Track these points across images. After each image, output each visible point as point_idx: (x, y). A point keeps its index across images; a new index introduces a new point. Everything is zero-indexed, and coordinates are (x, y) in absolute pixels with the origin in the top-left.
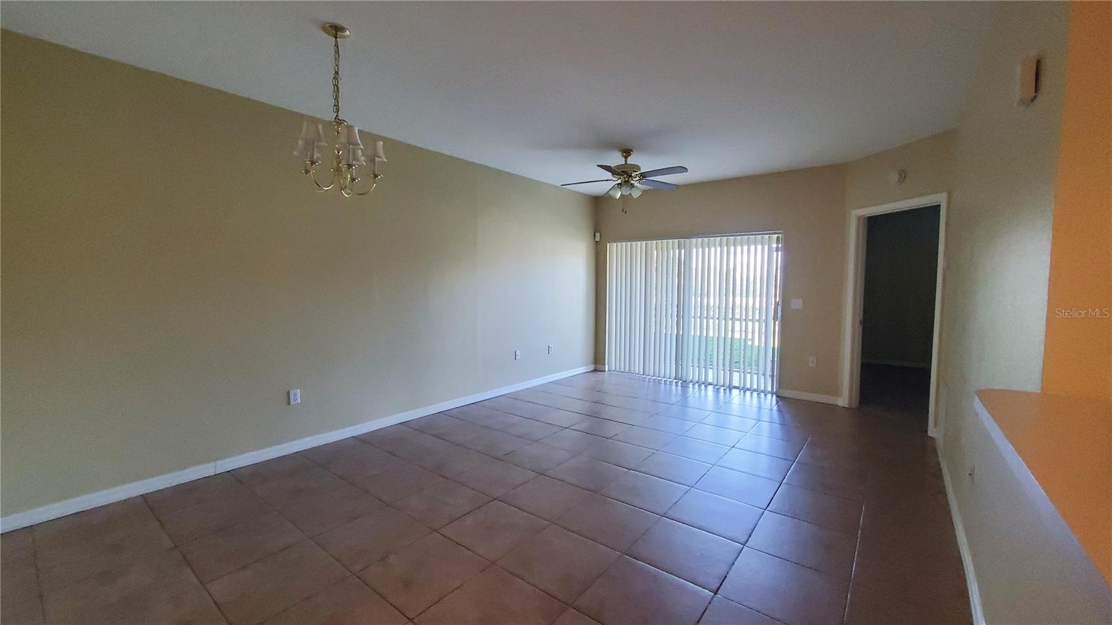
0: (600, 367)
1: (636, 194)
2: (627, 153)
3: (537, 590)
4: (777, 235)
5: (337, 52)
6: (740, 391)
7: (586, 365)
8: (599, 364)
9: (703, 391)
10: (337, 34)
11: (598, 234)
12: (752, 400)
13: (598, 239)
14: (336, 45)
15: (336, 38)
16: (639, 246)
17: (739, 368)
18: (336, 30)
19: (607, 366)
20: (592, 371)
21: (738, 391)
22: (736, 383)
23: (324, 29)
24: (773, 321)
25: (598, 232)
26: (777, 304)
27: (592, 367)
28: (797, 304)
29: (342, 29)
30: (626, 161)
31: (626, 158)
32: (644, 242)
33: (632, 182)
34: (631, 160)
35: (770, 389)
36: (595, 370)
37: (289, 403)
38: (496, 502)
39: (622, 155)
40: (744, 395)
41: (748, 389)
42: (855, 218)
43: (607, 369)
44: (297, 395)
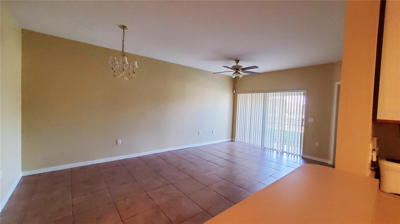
0: (233, 140)
1: (241, 76)
2: (237, 61)
3: (167, 219)
4: (303, 92)
5: (124, 34)
6: (287, 154)
7: (228, 138)
8: (234, 139)
9: (272, 153)
10: (124, 28)
11: (234, 91)
12: (291, 158)
13: (234, 92)
14: (124, 32)
15: (124, 29)
16: (249, 95)
17: (287, 143)
18: (124, 27)
19: (236, 140)
20: (231, 141)
21: (286, 153)
22: (285, 150)
23: (120, 27)
24: (301, 127)
25: (234, 90)
26: (302, 120)
27: (231, 140)
28: (311, 120)
29: (126, 27)
30: (237, 64)
31: (237, 63)
32: (251, 94)
33: (239, 72)
34: (239, 64)
35: (299, 154)
36: (232, 141)
37: (117, 143)
38: (171, 185)
39: (236, 62)
40: (288, 156)
41: (290, 153)
42: (337, 85)
43: (236, 141)
44: (120, 142)
